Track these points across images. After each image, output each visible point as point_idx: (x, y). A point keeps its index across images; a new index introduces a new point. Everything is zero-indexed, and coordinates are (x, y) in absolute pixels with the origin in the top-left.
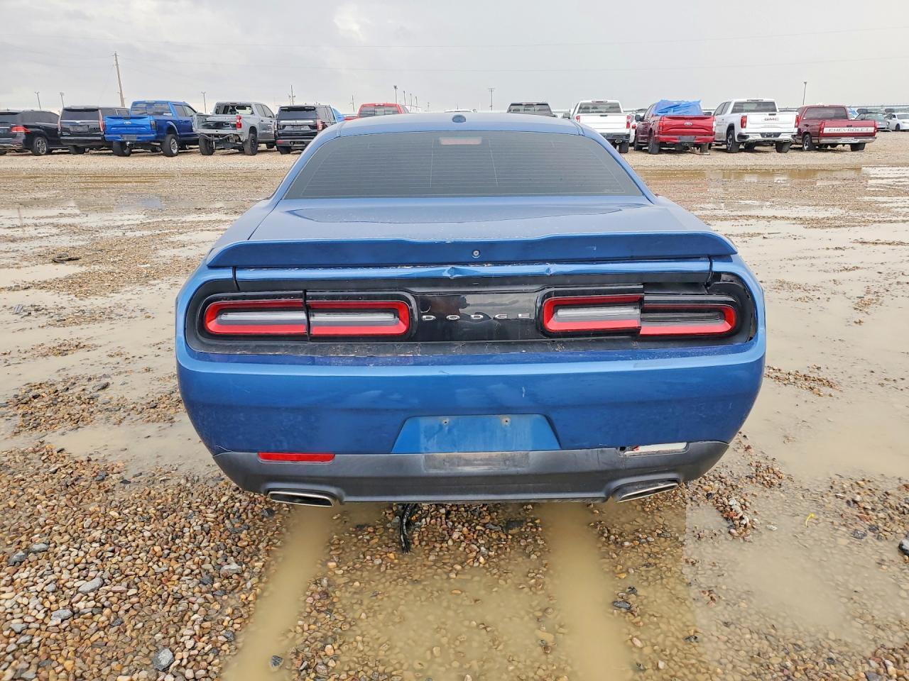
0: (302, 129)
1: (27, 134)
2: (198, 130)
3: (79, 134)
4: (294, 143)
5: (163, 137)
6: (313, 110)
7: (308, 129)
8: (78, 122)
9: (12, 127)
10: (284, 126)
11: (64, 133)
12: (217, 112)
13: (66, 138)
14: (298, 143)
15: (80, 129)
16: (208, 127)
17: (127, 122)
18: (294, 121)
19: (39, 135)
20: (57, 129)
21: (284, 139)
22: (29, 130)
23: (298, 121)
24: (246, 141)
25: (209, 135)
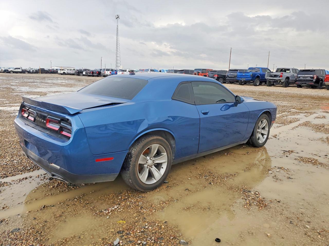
0: (307, 78)
1: (217, 77)
2: (267, 77)
3: (231, 78)
4: (302, 83)
5: (255, 79)
6: (314, 71)
7: (309, 78)
8: (232, 74)
9: (214, 75)
10: (300, 77)
11: (228, 77)
12: (277, 71)
13: (228, 79)
14: (304, 84)
15: (232, 76)
16: (271, 76)
17: (244, 74)
18: (304, 75)
19: (221, 77)
20: (226, 76)
21: (298, 82)
22: (218, 76)
23: (306, 75)
24: (283, 82)
25: (270, 79)
